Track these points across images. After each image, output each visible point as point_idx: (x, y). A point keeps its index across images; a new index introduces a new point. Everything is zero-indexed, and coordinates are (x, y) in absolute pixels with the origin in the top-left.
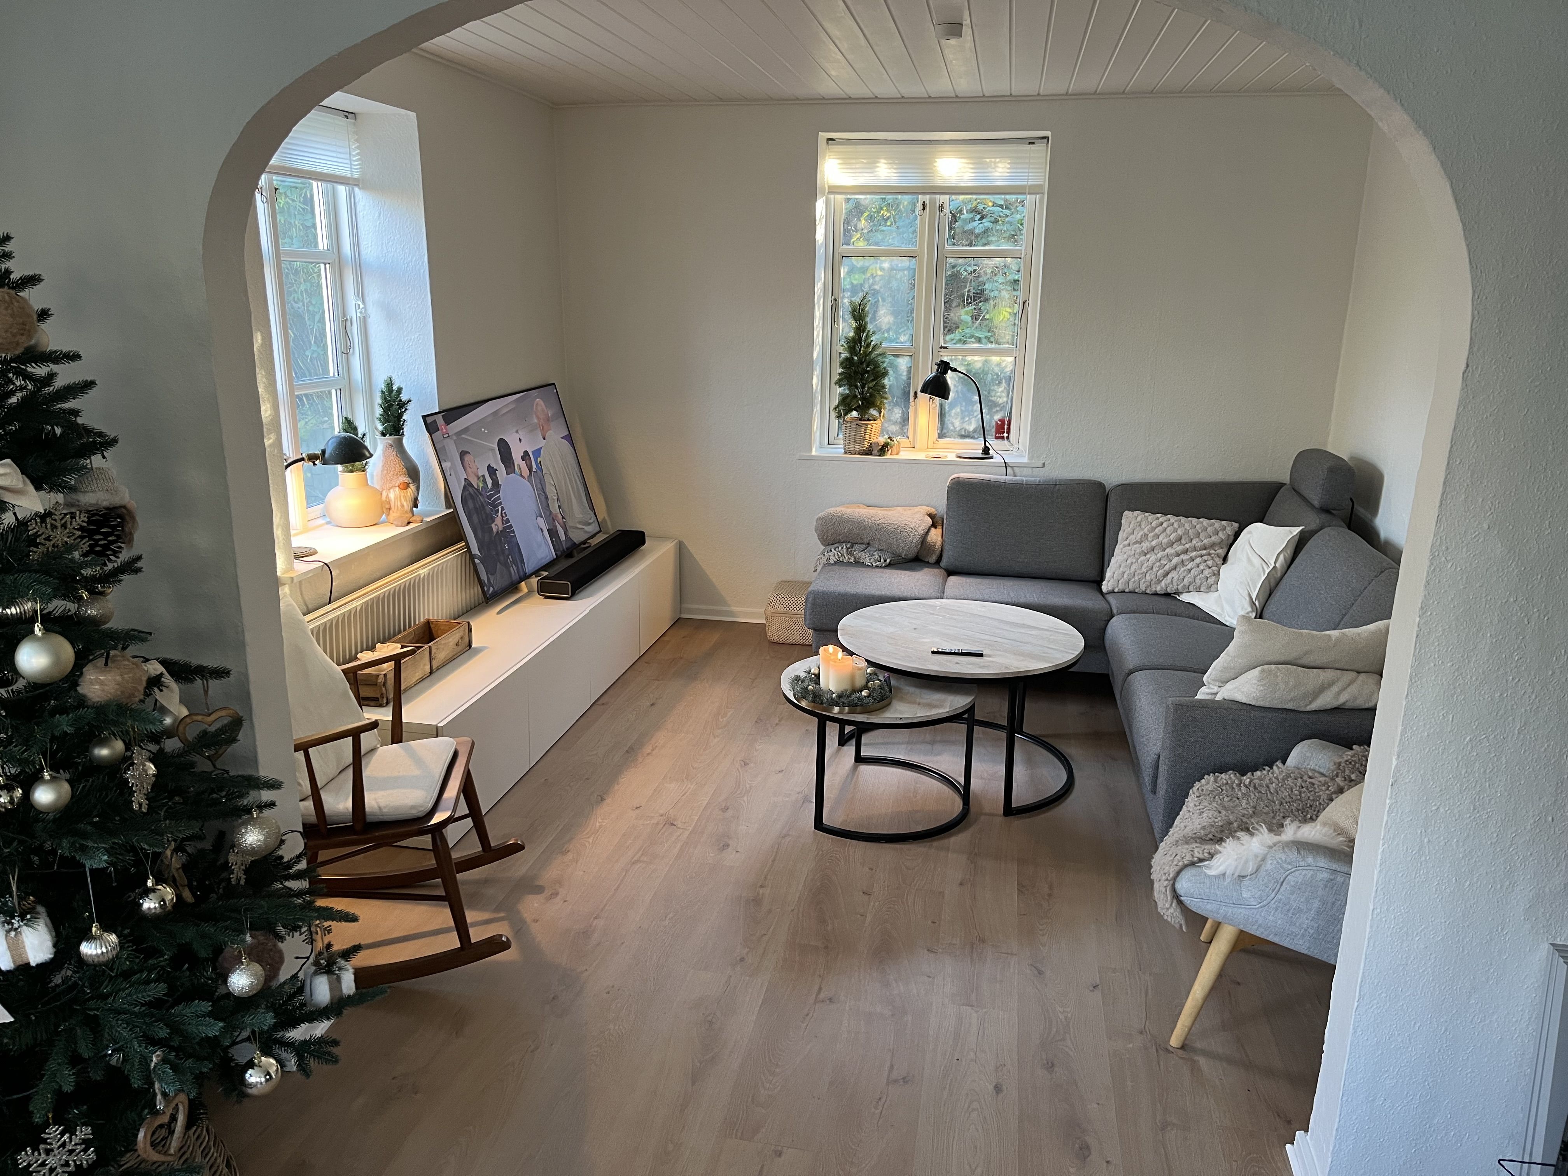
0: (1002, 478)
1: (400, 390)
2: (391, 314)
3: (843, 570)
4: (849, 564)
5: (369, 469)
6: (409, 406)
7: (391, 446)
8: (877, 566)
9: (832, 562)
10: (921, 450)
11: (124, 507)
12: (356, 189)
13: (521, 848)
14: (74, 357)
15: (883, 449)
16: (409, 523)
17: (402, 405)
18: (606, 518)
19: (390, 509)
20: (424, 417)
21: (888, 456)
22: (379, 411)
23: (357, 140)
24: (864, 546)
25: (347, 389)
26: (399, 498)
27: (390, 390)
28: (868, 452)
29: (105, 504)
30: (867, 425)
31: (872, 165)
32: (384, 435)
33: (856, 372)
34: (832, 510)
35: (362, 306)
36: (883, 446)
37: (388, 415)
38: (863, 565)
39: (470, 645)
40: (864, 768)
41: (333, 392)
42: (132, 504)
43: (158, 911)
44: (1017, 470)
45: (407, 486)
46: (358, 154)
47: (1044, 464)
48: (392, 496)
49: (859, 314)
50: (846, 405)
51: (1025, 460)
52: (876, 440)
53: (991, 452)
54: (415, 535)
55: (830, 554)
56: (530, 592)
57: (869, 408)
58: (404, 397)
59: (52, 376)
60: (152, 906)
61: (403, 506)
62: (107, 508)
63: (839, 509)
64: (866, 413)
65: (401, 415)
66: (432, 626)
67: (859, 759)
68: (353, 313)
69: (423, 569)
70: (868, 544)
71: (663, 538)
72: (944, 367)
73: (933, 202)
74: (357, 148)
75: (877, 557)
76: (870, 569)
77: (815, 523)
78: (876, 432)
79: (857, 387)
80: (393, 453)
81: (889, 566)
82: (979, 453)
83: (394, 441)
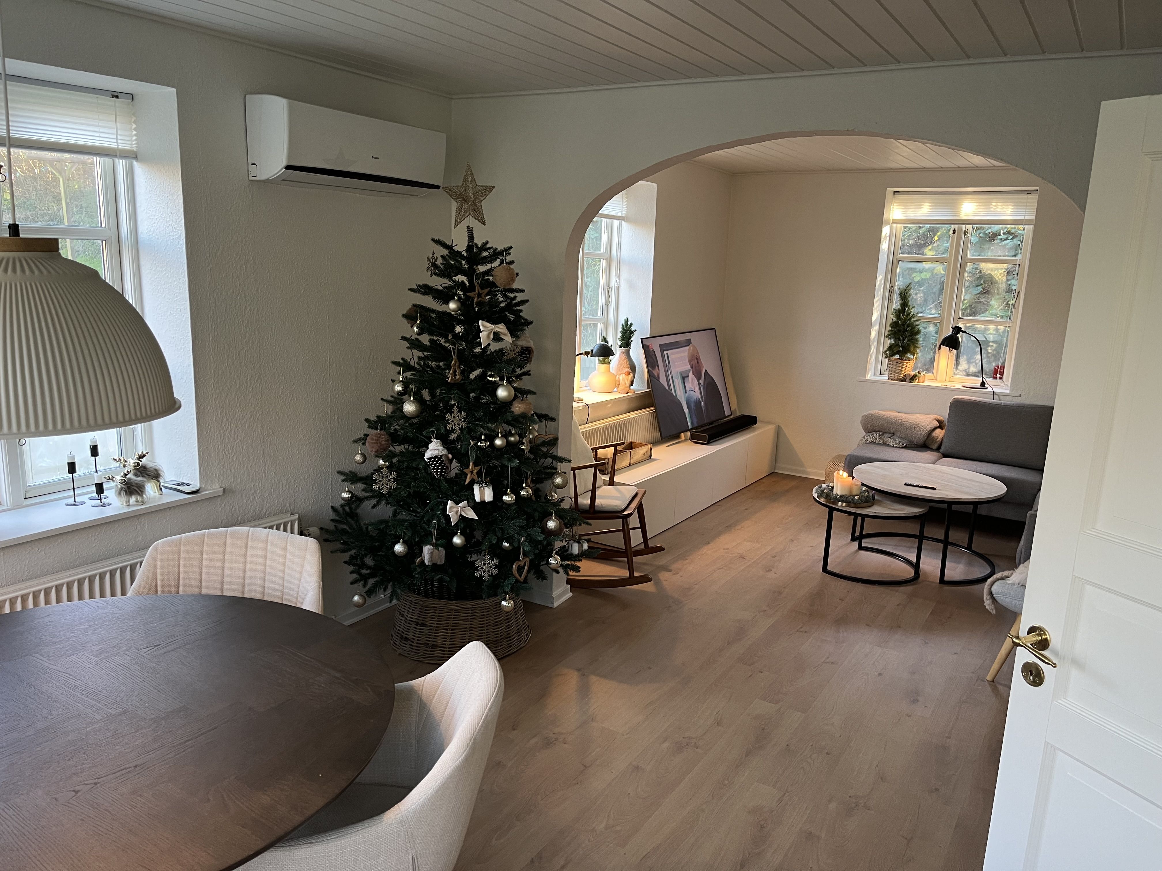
0: (991, 401)
1: (631, 324)
2: (632, 286)
3: (872, 446)
4: (879, 444)
5: (611, 363)
6: (635, 333)
7: (624, 352)
8: (896, 447)
9: (868, 442)
10: (940, 381)
11: (531, 348)
12: (623, 222)
13: (663, 549)
14: (522, 291)
15: (913, 378)
16: (627, 393)
17: (632, 332)
18: (737, 409)
19: (619, 385)
20: (642, 339)
21: (916, 383)
22: (620, 335)
23: (626, 198)
24: (891, 435)
25: (606, 324)
26: (624, 379)
27: (627, 325)
28: (904, 380)
29: (525, 346)
30: (904, 363)
31: (919, 207)
32: (620, 347)
33: (899, 331)
34: (872, 412)
35: (618, 281)
36: (913, 376)
37: (624, 338)
38: (888, 445)
39: (650, 457)
40: (862, 552)
41: (599, 324)
42: (533, 347)
43: (526, 496)
44: (1001, 397)
45: (629, 374)
46: (626, 204)
47: (1021, 394)
48: (621, 378)
49: (904, 296)
50: (891, 351)
51: (1008, 392)
52: (909, 373)
53: (986, 386)
54: (631, 399)
55: (868, 437)
56: (686, 440)
57: (906, 353)
58: (633, 329)
59: (515, 297)
60: (524, 493)
61: (626, 384)
62: (526, 347)
63: (877, 411)
64: (904, 356)
65: (630, 338)
66: (633, 445)
67: (860, 548)
68: (613, 284)
69: (633, 415)
70: (894, 433)
71: (770, 423)
72: (957, 330)
73: (960, 229)
74: (626, 201)
75: (898, 442)
76: (891, 448)
77: (861, 419)
78: (909, 367)
79: (899, 339)
80: (624, 356)
81: (905, 447)
82: (978, 385)
83: (626, 350)
